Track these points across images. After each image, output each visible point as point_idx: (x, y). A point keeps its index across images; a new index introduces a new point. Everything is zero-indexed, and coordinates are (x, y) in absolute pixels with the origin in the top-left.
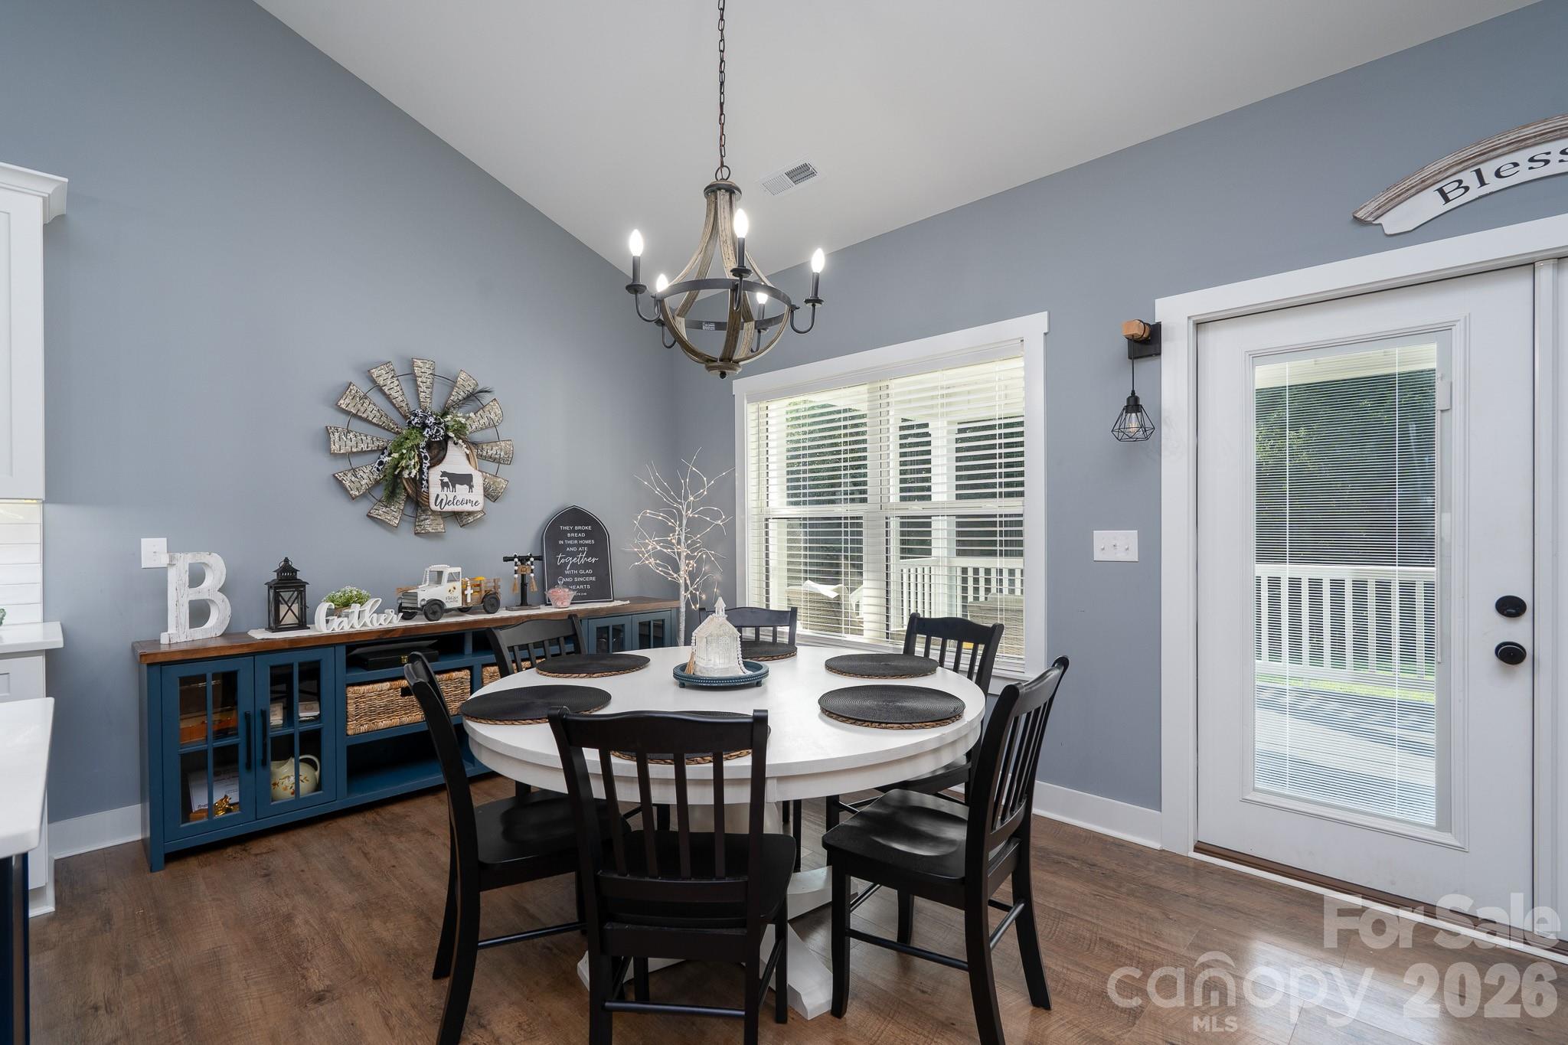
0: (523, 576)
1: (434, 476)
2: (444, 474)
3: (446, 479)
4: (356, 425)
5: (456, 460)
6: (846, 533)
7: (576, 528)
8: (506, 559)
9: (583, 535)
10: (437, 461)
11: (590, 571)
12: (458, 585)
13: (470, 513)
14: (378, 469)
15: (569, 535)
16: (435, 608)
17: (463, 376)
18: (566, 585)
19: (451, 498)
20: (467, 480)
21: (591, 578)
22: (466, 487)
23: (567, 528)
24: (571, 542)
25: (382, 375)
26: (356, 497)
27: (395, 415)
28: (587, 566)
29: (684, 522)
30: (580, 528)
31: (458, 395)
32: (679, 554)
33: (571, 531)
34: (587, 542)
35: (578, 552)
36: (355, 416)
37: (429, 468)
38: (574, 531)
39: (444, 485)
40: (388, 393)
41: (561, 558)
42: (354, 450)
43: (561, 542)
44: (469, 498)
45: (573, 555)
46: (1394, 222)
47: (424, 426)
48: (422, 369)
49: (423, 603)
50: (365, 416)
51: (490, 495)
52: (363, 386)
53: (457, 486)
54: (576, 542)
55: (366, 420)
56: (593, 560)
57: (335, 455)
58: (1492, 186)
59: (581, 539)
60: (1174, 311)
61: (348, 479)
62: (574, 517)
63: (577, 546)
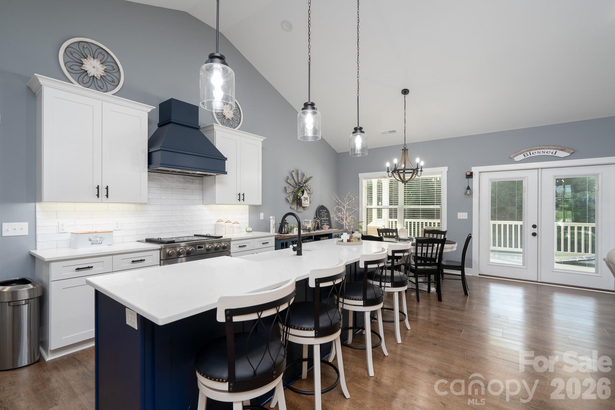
0: (318, 222)
2: (304, 197)
5: (306, 195)
9: (325, 212)
10: (303, 194)
11: (327, 221)
13: (306, 207)
14: (293, 196)
16: (309, 230)
17: (306, 174)
19: (305, 203)
20: (307, 199)
21: (328, 223)
23: (321, 210)
24: (322, 214)
25: (293, 174)
26: (289, 203)
27: (295, 183)
28: (326, 220)
29: (345, 209)
31: (305, 179)
32: (344, 217)
34: (326, 214)
35: (324, 217)
36: (290, 184)
37: (302, 196)
38: (323, 211)
39: (304, 200)
40: (294, 178)
41: (321, 218)
42: (290, 192)
43: (320, 214)
44: (307, 203)
45: (323, 217)
46: (517, 159)
47: (303, 186)
48: (300, 172)
49: (309, 228)
51: (310, 203)
52: (290, 177)
55: (291, 185)
56: (328, 218)
57: (287, 193)
58: (532, 155)
59: (324, 213)
60: (475, 170)
61: (289, 199)
62: (322, 208)
63: (324, 215)
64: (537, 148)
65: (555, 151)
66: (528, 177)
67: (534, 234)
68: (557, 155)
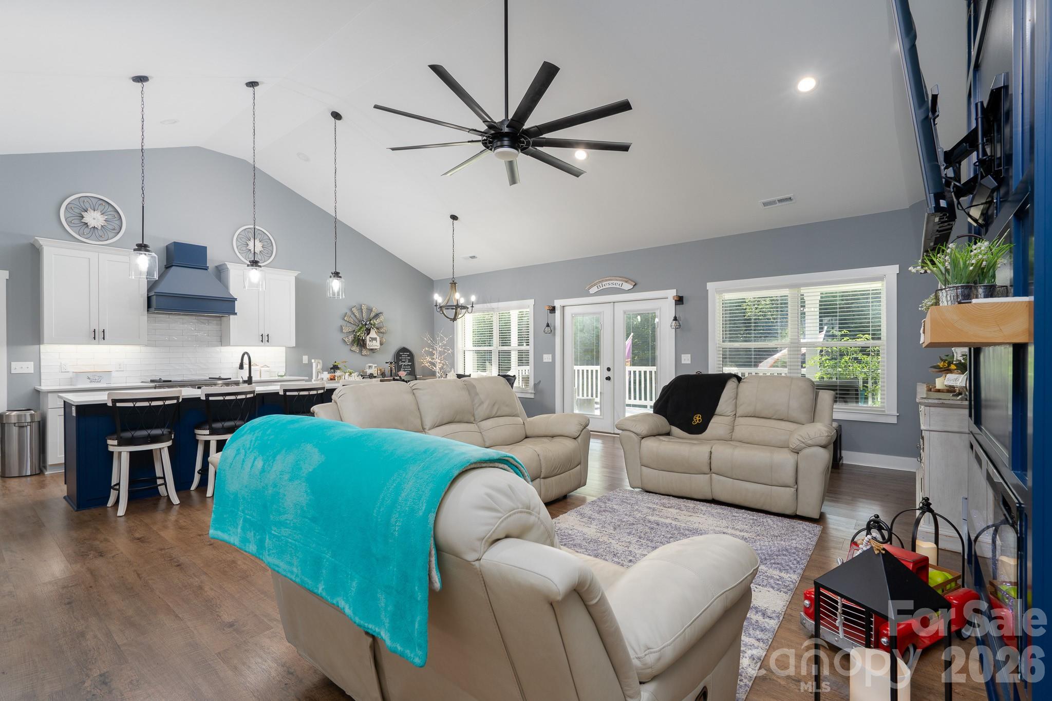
0: (391, 368)
1: (368, 338)
2: (370, 338)
4: (348, 324)
5: (373, 334)
6: (487, 355)
7: (405, 353)
8: (386, 363)
9: (407, 356)
10: (368, 334)
11: (409, 367)
13: (376, 349)
14: (354, 337)
15: (402, 356)
17: (374, 308)
18: (405, 371)
19: (371, 344)
20: (375, 339)
21: (410, 369)
22: (375, 341)
23: (402, 352)
24: (403, 358)
25: (354, 310)
26: (348, 344)
27: (357, 321)
28: (408, 365)
29: (439, 352)
31: (372, 315)
32: (437, 362)
34: (408, 358)
35: (405, 361)
36: (349, 322)
37: (366, 336)
39: (370, 341)
40: (356, 315)
41: (401, 363)
42: (348, 331)
43: (401, 358)
44: (376, 345)
45: (404, 362)
46: (593, 291)
47: (366, 324)
48: (364, 308)
51: (381, 344)
52: (349, 313)
53: (373, 341)
54: (405, 358)
55: (351, 323)
56: (411, 363)
57: (344, 333)
58: (604, 287)
60: (558, 303)
61: (346, 340)
62: (404, 350)
64: (607, 279)
65: (621, 283)
66: (603, 312)
67: (608, 378)
68: (622, 288)
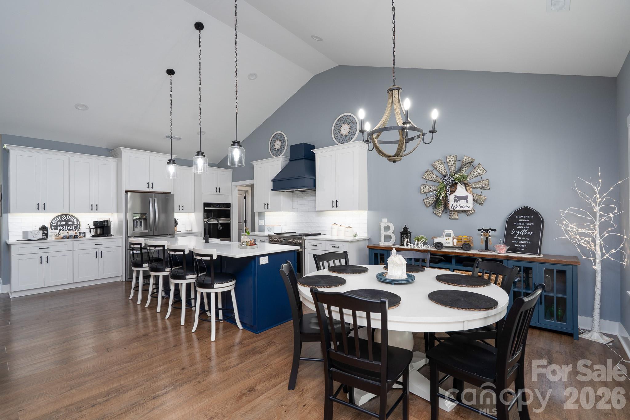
0: (487, 238)
1: (451, 198)
2: (456, 196)
3: (456, 198)
4: (429, 183)
5: (461, 191)
7: (525, 217)
8: (479, 230)
9: (528, 220)
10: (452, 192)
11: (528, 239)
12: (451, 238)
14: (435, 197)
15: (520, 220)
17: (465, 157)
19: (458, 205)
20: (465, 198)
21: (528, 242)
22: (465, 201)
23: (520, 217)
24: (520, 224)
25: (437, 164)
26: (428, 206)
28: (527, 236)
30: (527, 217)
31: (461, 167)
33: (521, 219)
34: (529, 224)
35: (523, 229)
36: (428, 180)
37: (450, 195)
38: (523, 218)
39: (455, 201)
40: (438, 170)
41: (514, 231)
42: (428, 191)
43: (515, 224)
44: (469, 204)
45: (520, 230)
47: (447, 180)
48: (451, 158)
49: (435, 243)
50: (431, 179)
51: (479, 203)
52: (430, 170)
53: (461, 201)
54: (523, 224)
55: (432, 181)
56: (531, 233)
57: (422, 193)
59: (526, 222)
61: (426, 201)
62: (525, 211)
63: (524, 226)
